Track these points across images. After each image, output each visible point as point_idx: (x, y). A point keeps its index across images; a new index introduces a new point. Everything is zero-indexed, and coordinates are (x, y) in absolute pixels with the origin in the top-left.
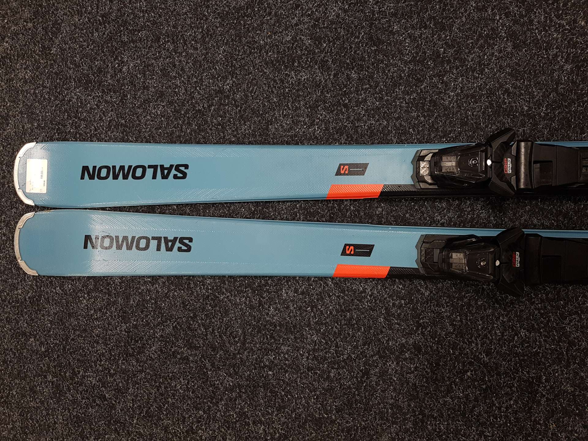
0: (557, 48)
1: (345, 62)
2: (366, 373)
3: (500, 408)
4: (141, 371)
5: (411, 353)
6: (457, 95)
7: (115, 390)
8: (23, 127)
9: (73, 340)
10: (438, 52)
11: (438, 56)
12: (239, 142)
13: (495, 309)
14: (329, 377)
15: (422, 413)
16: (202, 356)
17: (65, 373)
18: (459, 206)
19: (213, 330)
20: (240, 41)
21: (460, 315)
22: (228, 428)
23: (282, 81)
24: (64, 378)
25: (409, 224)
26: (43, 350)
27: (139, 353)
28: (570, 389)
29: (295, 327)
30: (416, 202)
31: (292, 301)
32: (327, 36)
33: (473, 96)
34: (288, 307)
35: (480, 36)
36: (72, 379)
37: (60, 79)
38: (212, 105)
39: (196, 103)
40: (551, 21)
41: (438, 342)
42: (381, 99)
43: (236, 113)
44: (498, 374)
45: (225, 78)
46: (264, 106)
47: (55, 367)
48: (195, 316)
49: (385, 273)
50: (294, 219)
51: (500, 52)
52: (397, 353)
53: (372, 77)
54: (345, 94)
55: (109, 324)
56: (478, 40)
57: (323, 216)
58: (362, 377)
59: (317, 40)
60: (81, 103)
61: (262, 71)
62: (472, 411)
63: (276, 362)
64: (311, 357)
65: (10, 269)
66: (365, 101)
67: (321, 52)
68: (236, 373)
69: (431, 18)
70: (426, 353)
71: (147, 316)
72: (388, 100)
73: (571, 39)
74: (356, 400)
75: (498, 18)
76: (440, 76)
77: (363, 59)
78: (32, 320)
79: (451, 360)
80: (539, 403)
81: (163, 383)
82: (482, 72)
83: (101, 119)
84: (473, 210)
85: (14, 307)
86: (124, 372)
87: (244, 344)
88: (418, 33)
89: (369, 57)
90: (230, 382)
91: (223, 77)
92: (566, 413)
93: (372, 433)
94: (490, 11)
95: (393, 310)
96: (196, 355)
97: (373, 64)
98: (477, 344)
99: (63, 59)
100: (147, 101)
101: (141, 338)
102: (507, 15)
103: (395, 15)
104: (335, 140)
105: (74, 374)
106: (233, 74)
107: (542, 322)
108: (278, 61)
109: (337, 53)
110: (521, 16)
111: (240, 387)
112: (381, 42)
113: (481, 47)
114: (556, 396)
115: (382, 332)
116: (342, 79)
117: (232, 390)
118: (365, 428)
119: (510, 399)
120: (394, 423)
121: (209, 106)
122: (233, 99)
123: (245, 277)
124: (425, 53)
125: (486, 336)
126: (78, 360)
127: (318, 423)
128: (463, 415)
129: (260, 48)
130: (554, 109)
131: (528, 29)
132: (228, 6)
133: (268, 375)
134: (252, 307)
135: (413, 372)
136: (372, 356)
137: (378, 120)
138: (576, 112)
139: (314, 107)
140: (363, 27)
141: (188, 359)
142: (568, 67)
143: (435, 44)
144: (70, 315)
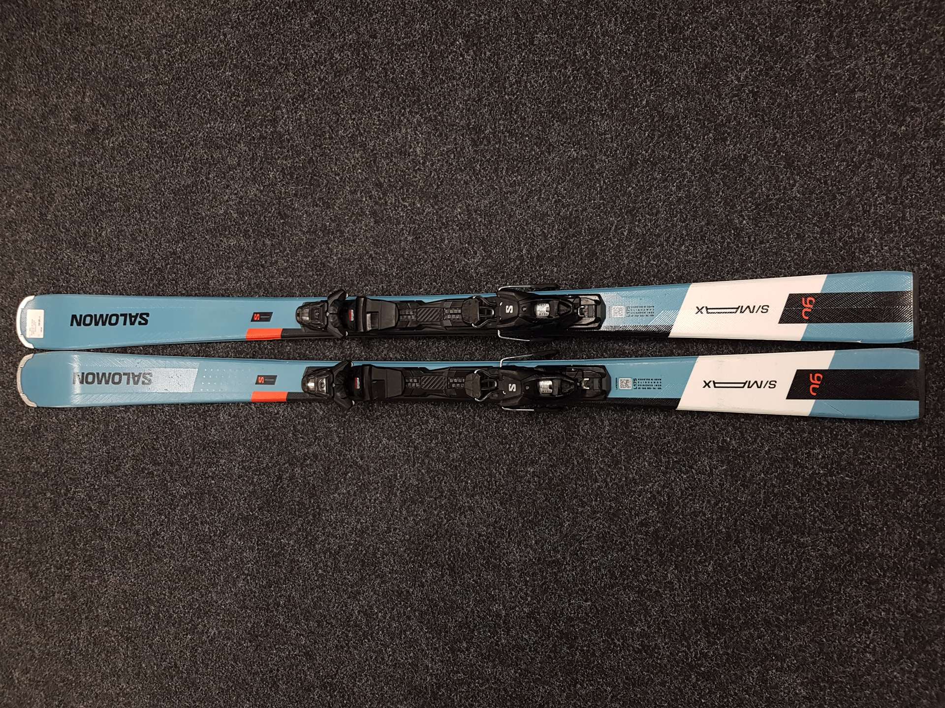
0: (403, 223)
1: (261, 232)
2: (280, 478)
3: (370, 500)
4: (118, 486)
5: (311, 460)
6: (339, 259)
7: (99, 502)
8: (26, 282)
9: (66, 461)
10: (326, 225)
11: (326, 229)
12: (189, 295)
13: (366, 423)
14: (253, 481)
15: (318, 507)
16: (164, 471)
17: (60, 490)
18: (341, 344)
19: (171, 449)
20: (189, 213)
21: (344, 429)
22: (183, 528)
23: (218, 246)
24: (60, 494)
25: (309, 359)
26: (43, 471)
27: (116, 471)
28: (416, 483)
29: (229, 443)
30: (313, 341)
31: (227, 423)
32: (248, 210)
33: (349, 260)
34: (224, 429)
35: (353, 213)
36: (66, 495)
37: (55, 241)
38: (168, 264)
39: (157, 262)
40: (399, 202)
41: (329, 451)
42: (288, 260)
43: (185, 270)
44: (369, 474)
45: (178, 242)
46: (206, 265)
47: (52, 485)
48: (158, 438)
49: (284, 397)
50: (227, 357)
51: (366, 226)
52: (301, 461)
53: (280, 244)
54: (262, 256)
55: (93, 447)
56: (351, 216)
57: (248, 354)
58: (277, 481)
59: (242, 214)
60: (71, 261)
61: (204, 237)
62: (352, 504)
63: (217, 472)
64: (241, 467)
65: (17, 403)
66: (276, 262)
67: (244, 223)
68: (188, 483)
69: (319, 199)
70: (321, 459)
71: (122, 439)
72: (292, 262)
73: (412, 217)
74: (273, 500)
75: (364, 199)
76: (327, 244)
77: (274, 230)
78: (34, 446)
79: (338, 464)
80: (396, 496)
81: (135, 494)
82: (354, 241)
83: (86, 275)
84: (350, 347)
85: (20, 435)
86: (105, 486)
87: (193, 459)
88: (312, 210)
89: (279, 228)
90: (184, 491)
91: (176, 242)
92: (414, 502)
93: (285, 525)
94: (359, 194)
95: (299, 427)
96: (159, 470)
97: (282, 233)
98: (354, 451)
99: (56, 224)
100: (121, 260)
101: (118, 458)
102: (370, 197)
103: (296, 195)
104: (256, 292)
105: (68, 491)
106: (183, 239)
107: (397, 432)
108: (215, 230)
109: (256, 224)
110: (380, 199)
111: (191, 494)
112: (287, 216)
113: (354, 222)
114: (407, 488)
115: (291, 445)
116: (259, 246)
117: (185, 497)
118: (279, 521)
119: (377, 493)
120: (300, 516)
121: (166, 265)
122: (184, 259)
123: (193, 404)
124: (316, 225)
125: (360, 444)
126: (70, 478)
127: (246, 519)
128: (346, 507)
129: (203, 219)
130: (402, 270)
131: (385, 209)
132: (179, 184)
133: (211, 484)
134: (199, 429)
135: (312, 475)
136: (284, 464)
137: (286, 278)
138: (415, 272)
139: (240, 267)
140: (274, 204)
141: (153, 474)
142: (410, 238)
143: (323, 219)
144: (64, 441)
